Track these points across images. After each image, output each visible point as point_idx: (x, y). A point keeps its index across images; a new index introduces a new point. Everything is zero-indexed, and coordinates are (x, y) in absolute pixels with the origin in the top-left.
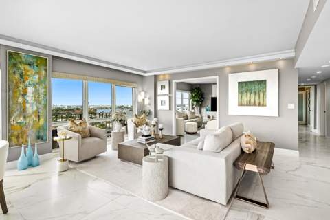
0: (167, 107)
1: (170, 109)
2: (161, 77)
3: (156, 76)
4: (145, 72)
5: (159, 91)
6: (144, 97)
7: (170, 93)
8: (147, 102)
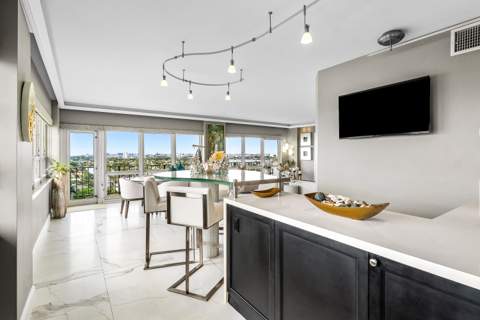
0: (309, 157)
1: (312, 159)
2: (304, 130)
4: (289, 125)
5: (302, 143)
6: (288, 148)
7: (312, 145)
8: (291, 153)
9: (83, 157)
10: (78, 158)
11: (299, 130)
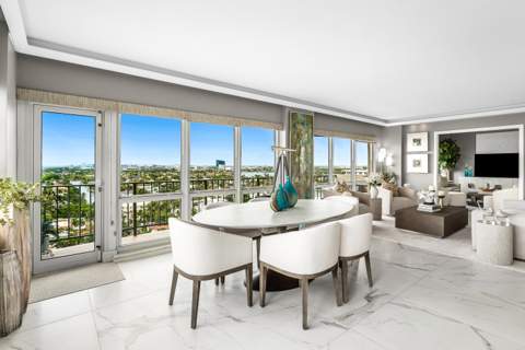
1: (429, 171)
2: (413, 128)
3: (403, 126)
4: (386, 121)
7: (429, 149)
8: (389, 162)
9: (67, 169)
10: (61, 170)
11: (404, 128)
